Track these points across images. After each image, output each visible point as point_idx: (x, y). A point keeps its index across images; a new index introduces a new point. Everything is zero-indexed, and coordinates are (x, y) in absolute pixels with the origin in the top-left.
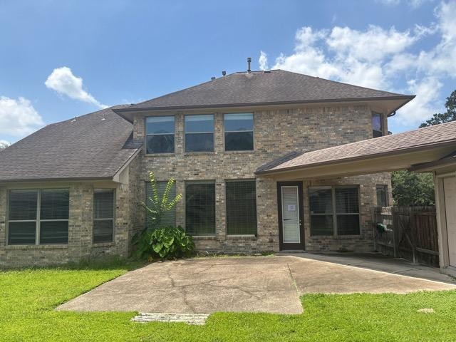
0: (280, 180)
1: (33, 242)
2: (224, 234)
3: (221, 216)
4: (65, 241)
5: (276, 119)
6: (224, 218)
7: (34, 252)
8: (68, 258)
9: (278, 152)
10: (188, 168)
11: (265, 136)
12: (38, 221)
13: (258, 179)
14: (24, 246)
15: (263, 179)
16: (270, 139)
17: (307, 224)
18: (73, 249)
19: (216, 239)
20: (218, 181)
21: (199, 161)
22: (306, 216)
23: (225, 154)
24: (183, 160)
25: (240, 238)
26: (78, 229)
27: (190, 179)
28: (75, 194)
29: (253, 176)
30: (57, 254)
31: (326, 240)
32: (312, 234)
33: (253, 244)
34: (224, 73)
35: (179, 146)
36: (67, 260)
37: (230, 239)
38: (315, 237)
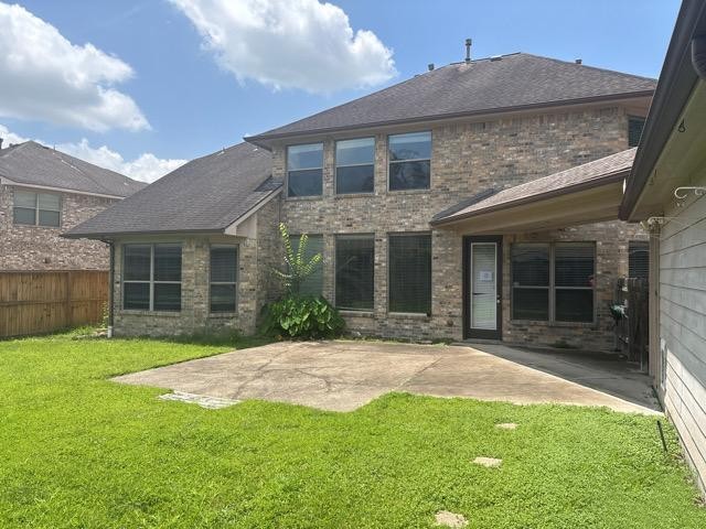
0: (471, 232)
1: (147, 307)
2: (384, 310)
3: (381, 285)
4: (178, 308)
5: (464, 138)
6: (384, 288)
7: (148, 320)
8: (182, 328)
9: (466, 191)
10: (339, 217)
11: (447, 167)
12: (152, 282)
13: (435, 232)
14: (138, 312)
15: (442, 232)
16: (454, 170)
17: (506, 302)
18: (187, 318)
19: (373, 317)
20: (377, 234)
21: (355, 204)
22: (506, 289)
23: (388, 195)
24: (332, 205)
25: (406, 317)
26: (191, 294)
27: (341, 232)
28: (188, 250)
29: (427, 227)
30: (170, 323)
31: (535, 327)
32: (515, 316)
33: (424, 327)
34: (431, 67)
35: (328, 186)
36: (180, 331)
37: (393, 317)
38: (518, 322)
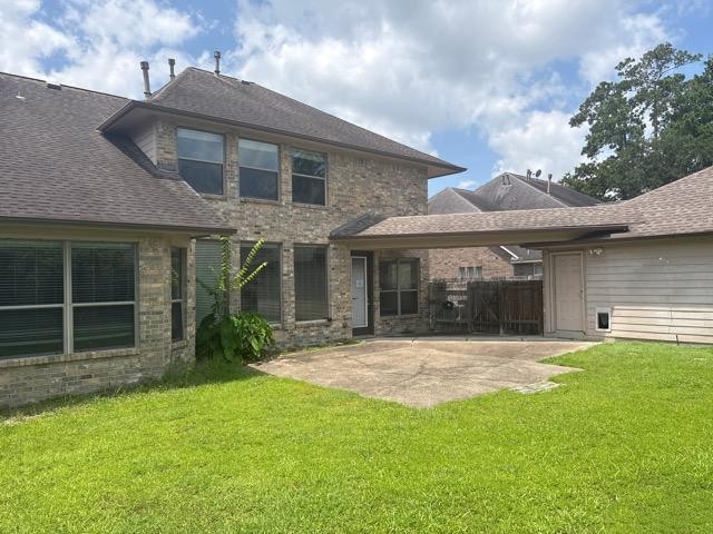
0: (354, 249)
1: (59, 348)
2: (293, 320)
3: (290, 296)
4: (129, 341)
5: (350, 167)
6: (293, 299)
7: (66, 369)
8: (141, 371)
9: (352, 212)
10: (246, 222)
11: (339, 189)
13: (332, 246)
14: (43, 359)
15: (337, 246)
16: (344, 193)
17: (377, 304)
18: (150, 355)
19: (284, 329)
20: (285, 245)
21: (261, 211)
22: (377, 294)
23: (294, 207)
24: (238, 208)
25: (313, 325)
26: (158, 318)
27: (248, 239)
28: (151, 254)
29: (326, 241)
30: (119, 366)
31: (392, 320)
32: (382, 314)
33: (326, 332)
35: (232, 185)
36: (139, 375)
37: (302, 326)
38: (385, 318)
